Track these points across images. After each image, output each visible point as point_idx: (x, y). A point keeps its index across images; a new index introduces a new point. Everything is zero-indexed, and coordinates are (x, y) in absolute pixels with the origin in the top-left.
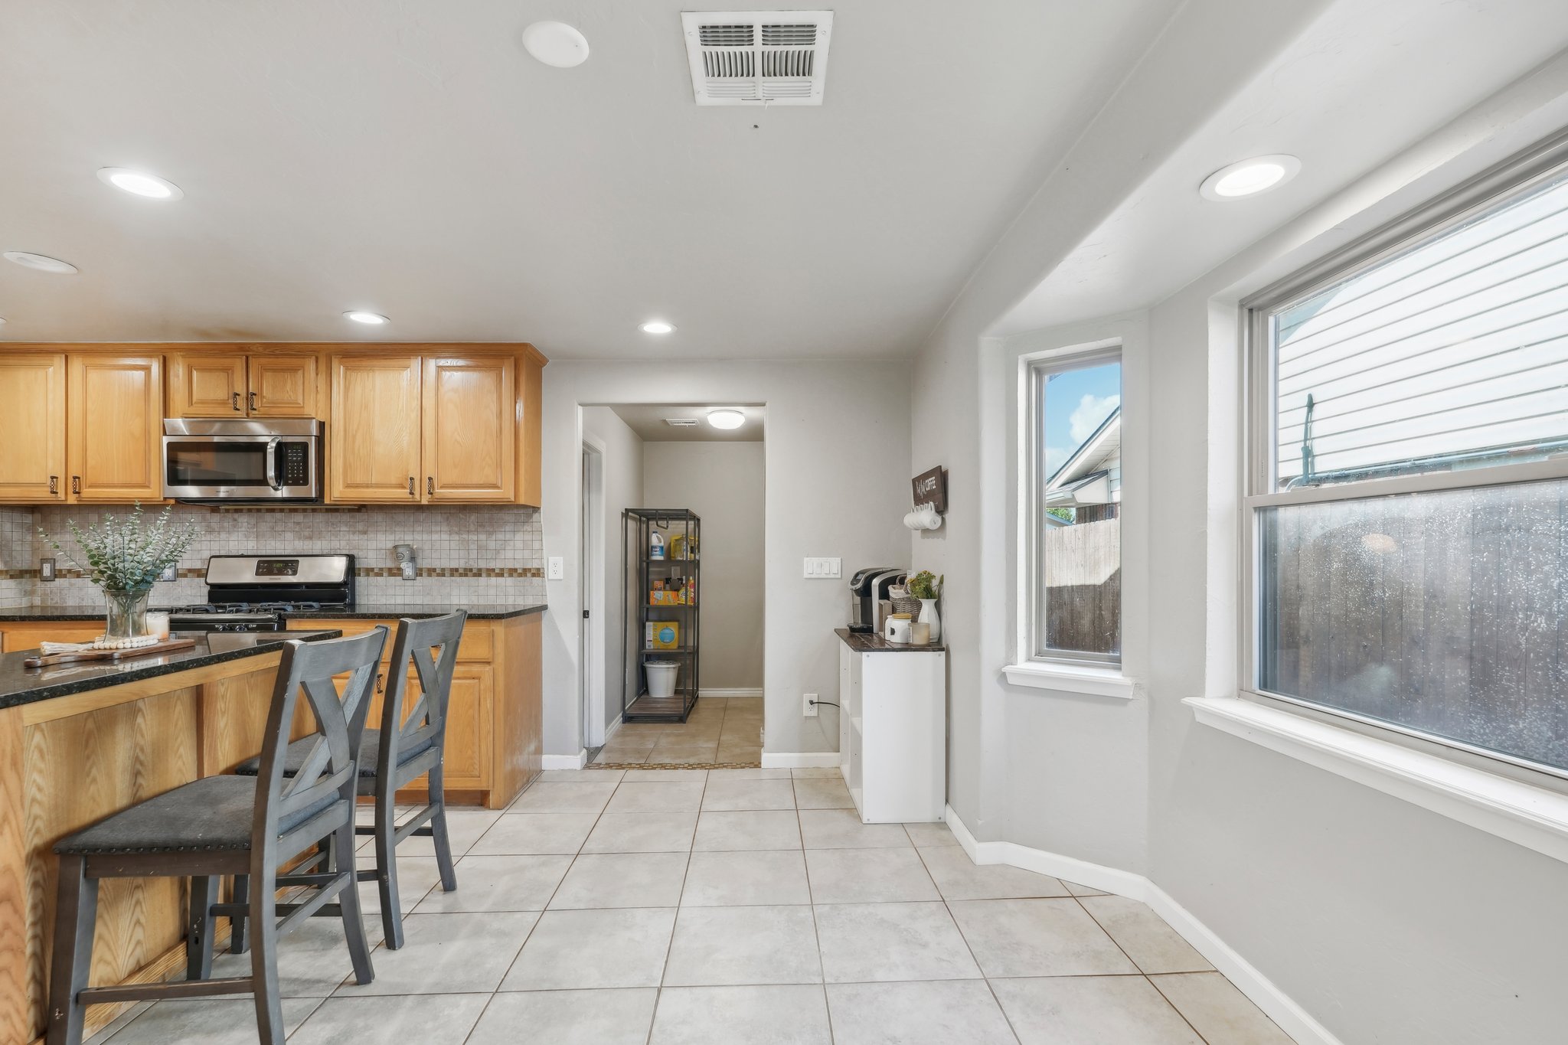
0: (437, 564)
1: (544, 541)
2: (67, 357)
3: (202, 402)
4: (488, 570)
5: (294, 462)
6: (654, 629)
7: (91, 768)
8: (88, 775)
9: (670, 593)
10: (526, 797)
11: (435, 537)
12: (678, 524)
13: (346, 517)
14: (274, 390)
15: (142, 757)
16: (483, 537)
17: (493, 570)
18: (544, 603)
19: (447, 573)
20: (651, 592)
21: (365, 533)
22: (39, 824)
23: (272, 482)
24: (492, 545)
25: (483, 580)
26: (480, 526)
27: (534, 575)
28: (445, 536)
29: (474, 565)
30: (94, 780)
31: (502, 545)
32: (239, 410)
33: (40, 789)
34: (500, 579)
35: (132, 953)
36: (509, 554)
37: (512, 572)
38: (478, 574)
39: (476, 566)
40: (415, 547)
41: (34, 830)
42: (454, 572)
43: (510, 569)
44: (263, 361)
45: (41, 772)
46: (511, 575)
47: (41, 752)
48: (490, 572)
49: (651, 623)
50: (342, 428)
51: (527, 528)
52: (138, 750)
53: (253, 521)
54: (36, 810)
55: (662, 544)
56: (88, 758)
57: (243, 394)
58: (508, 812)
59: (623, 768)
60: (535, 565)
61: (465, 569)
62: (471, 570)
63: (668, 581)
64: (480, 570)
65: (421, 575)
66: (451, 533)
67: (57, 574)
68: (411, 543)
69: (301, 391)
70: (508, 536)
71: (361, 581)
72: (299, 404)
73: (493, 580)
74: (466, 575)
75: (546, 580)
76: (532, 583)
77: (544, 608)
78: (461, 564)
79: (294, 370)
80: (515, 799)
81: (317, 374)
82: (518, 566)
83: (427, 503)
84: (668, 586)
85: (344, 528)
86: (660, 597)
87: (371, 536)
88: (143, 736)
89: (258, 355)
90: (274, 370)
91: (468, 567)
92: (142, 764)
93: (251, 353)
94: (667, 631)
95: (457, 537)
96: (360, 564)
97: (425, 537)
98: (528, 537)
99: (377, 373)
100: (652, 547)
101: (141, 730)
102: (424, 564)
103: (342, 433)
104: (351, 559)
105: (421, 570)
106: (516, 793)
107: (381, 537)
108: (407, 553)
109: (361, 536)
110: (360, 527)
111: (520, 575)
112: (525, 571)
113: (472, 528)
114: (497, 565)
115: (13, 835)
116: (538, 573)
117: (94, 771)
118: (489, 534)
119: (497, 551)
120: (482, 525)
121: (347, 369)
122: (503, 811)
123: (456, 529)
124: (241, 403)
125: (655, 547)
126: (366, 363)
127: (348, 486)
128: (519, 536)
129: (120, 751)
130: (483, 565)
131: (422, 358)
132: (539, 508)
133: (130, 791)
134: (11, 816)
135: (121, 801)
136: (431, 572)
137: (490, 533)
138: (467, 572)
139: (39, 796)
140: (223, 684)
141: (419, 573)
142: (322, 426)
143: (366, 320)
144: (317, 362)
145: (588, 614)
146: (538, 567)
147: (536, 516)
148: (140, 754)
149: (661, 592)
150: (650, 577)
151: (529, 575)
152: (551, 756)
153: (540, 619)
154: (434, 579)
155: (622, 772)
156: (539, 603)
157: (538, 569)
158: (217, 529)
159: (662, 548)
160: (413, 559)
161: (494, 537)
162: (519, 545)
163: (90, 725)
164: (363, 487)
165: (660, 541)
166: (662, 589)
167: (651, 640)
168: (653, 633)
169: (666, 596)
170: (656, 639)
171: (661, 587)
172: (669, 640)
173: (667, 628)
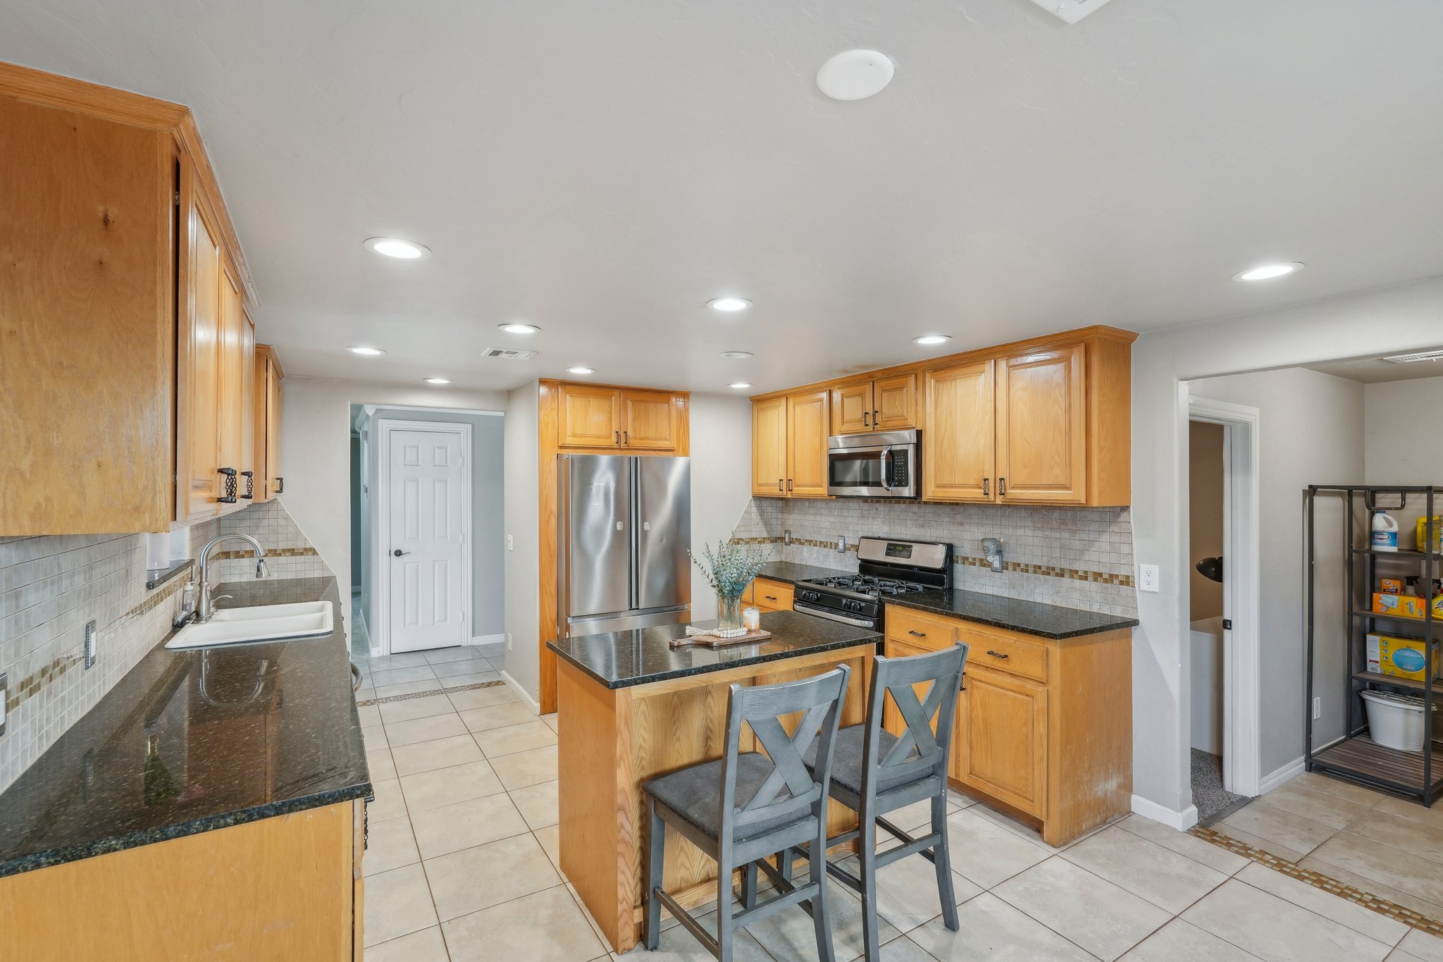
0: (1023, 560)
1: (1134, 545)
2: (787, 398)
3: (849, 422)
4: (1071, 571)
5: (900, 466)
6: (1383, 646)
7: (676, 730)
8: (674, 735)
9: (1414, 601)
10: (1094, 844)
11: (1020, 532)
13: (948, 509)
14: (891, 406)
15: (711, 727)
16: (1066, 535)
17: (1076, 572)
18: (1134, 617)
19: (1031, 569)
20: (1377, 595)
21: (962, 524)
22: (644, 763)
23: (884, 484)
24: (1077, 545)
25: (1066, 581)
26: (1063, 523)
27: (1122, 583)
28: (1029, 532)
29: (1058, 566)
30: (678, 739)
31: (1086, 545)
32: (868, 425)
33: (644, 740)
34: (1084, 583)
35: (703, 867)
36: (1094, 557)
37: (1096, 577)
38: (1061, 574)
39: (1059, 566)
40: (1002, 540)
41: (640, 767)
42: (1037, 568)
43: (1095, 573)
44: (883, 383)
45: (645, 729)
46: (1096, 580)
47: (645, 715)
48: (1073, 573)
49: (1377, 638)
50: (933, 436)
51: (1114, 528)
52: (708, 721)
53: (887, 509)
54: (642, 754)
55: (1395, 528)
56: (674, 723)
57: (871, 413)
58: (1062, 855)
59: (1248, 856)
60: (1123, 572)
61: (1048, 568)
62: (1053, 569)
63: (1411, 580)
64: (1063, 570)
65: (1007, 569)
66: (1034, 528)
67: (791, 542)
68: (997, 537)
69: (905, 405)
70: (1092, 537)
71: (959, 568)
72: (904, 416)
73: (1077, 582)
74: (1049, 574)
75: (1137, 590)
76: (1119, 592)
77: (1135, 623)
78: (1043, 562)
79: (901, 388)
80: (1078, 840)
81: (917, 389)
82: (1105, 571)
83: (1000, 503)
84: (1411, 589)
85: (946, 519)
86: (1392, 603)
87: (967, 527)
88: (712, 711)
89: (880, 380)
90: (889, 390)
91: (1051, 565)
92: (711, 731)
93: (875, 379)
94: (1406, 653)
95: (1040, 533)
96: (959, 553)
97: (1011, 531)
98: (1116, 539)
99: (958, 382)
100: (1376, 532)
101: (711, 707)
102: (1010, 557)
103: (933, 440)
104: (950, 548)
105: (1007, 563)
106: (1081, 833)
107: (974, 528)
108: (992, 547)
109: (959, 527)
110: (959, 518)
111: (1106, 581)
112: (1112, 577)
113: (1055, 524)
114: (1081, 567)
115: (626, 769)
116: (1127, 581)
117: (678, 733)
118: (1072, 533)
119: (1082, 552)
120: (1064, 523)
121: (937, 381)
122: (1057, 851)
123: (1039, 525)
124: (870, 420)
125: (1381, 533)
126: (950, 373)
127: (938, 486)
128: (1105, 537)
129: (696, 720)
130: (1067, 566)
131: (995, 361)
132: (1128, 507)
133: (703, 750)
134: (625, 756)
135: (697, 756)
136: (1016, 565)
137: (1074, 532)
138: (1049, 571)
139: (644, 745)
140: (774, 676)
141: (1004, 566)
142: (919, 434)
143: (932, 342)
144: (916, 378)
145: (1231, 625)
146: (1126, 574)
147: (1124, 516)
148: (710, 724)
149: (1396, 597)
150: (1379, 571)
151: (1116, 582)
152: (1143, 800)
153: (1129, 636)
154: (1018, 574)
155: (1244, 861)
156: (1129, 616)
157: (1128, 577)
158: (866, 515)
159: (1394, 535)
160: (999, 552)
161: (1077, 536)
162: (1106, 546)
163: (676, 699)
164: (949, 487)
165: (1391, 525)
166: (1396, 592)
167: (1377, 662)
168: (1381, 653)
169: (1407, 604)
170: (1387, 662)
171: (1396, 590)
172: (1409, 668)
173: (1409, 648)
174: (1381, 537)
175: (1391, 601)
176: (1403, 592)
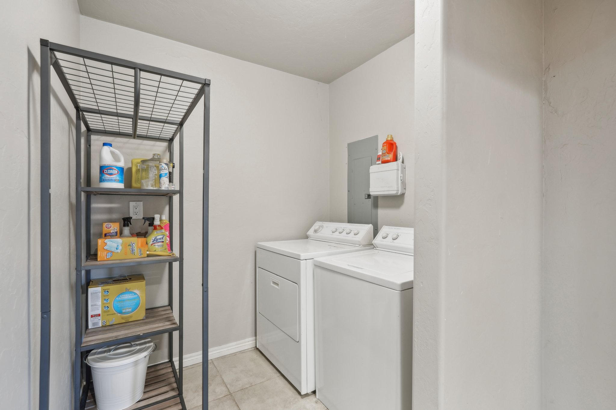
6: (103, 296)
9: (135, 241)
12: (154, 145)
20: (100, 241)
49: (99, 289)
55: (122, 163)
63: (126, 221)
84: (126, 230)
86: (116, 248)
94: (127, 297)
100: (103, 169)
125: (110, 168)
149: (119, 240)
150: (94, 217)
159: (122, 169)
165: (117, 159)
166: (116, 235)
167: (99, 315)
168: (103, 304)
169: (129, 245)
170: (109, 311)
171: (116, 232)
172: (127, 310)
173: (127, 291)
174: (111, 172)
175: (115, 245)
176: (120, 234)
